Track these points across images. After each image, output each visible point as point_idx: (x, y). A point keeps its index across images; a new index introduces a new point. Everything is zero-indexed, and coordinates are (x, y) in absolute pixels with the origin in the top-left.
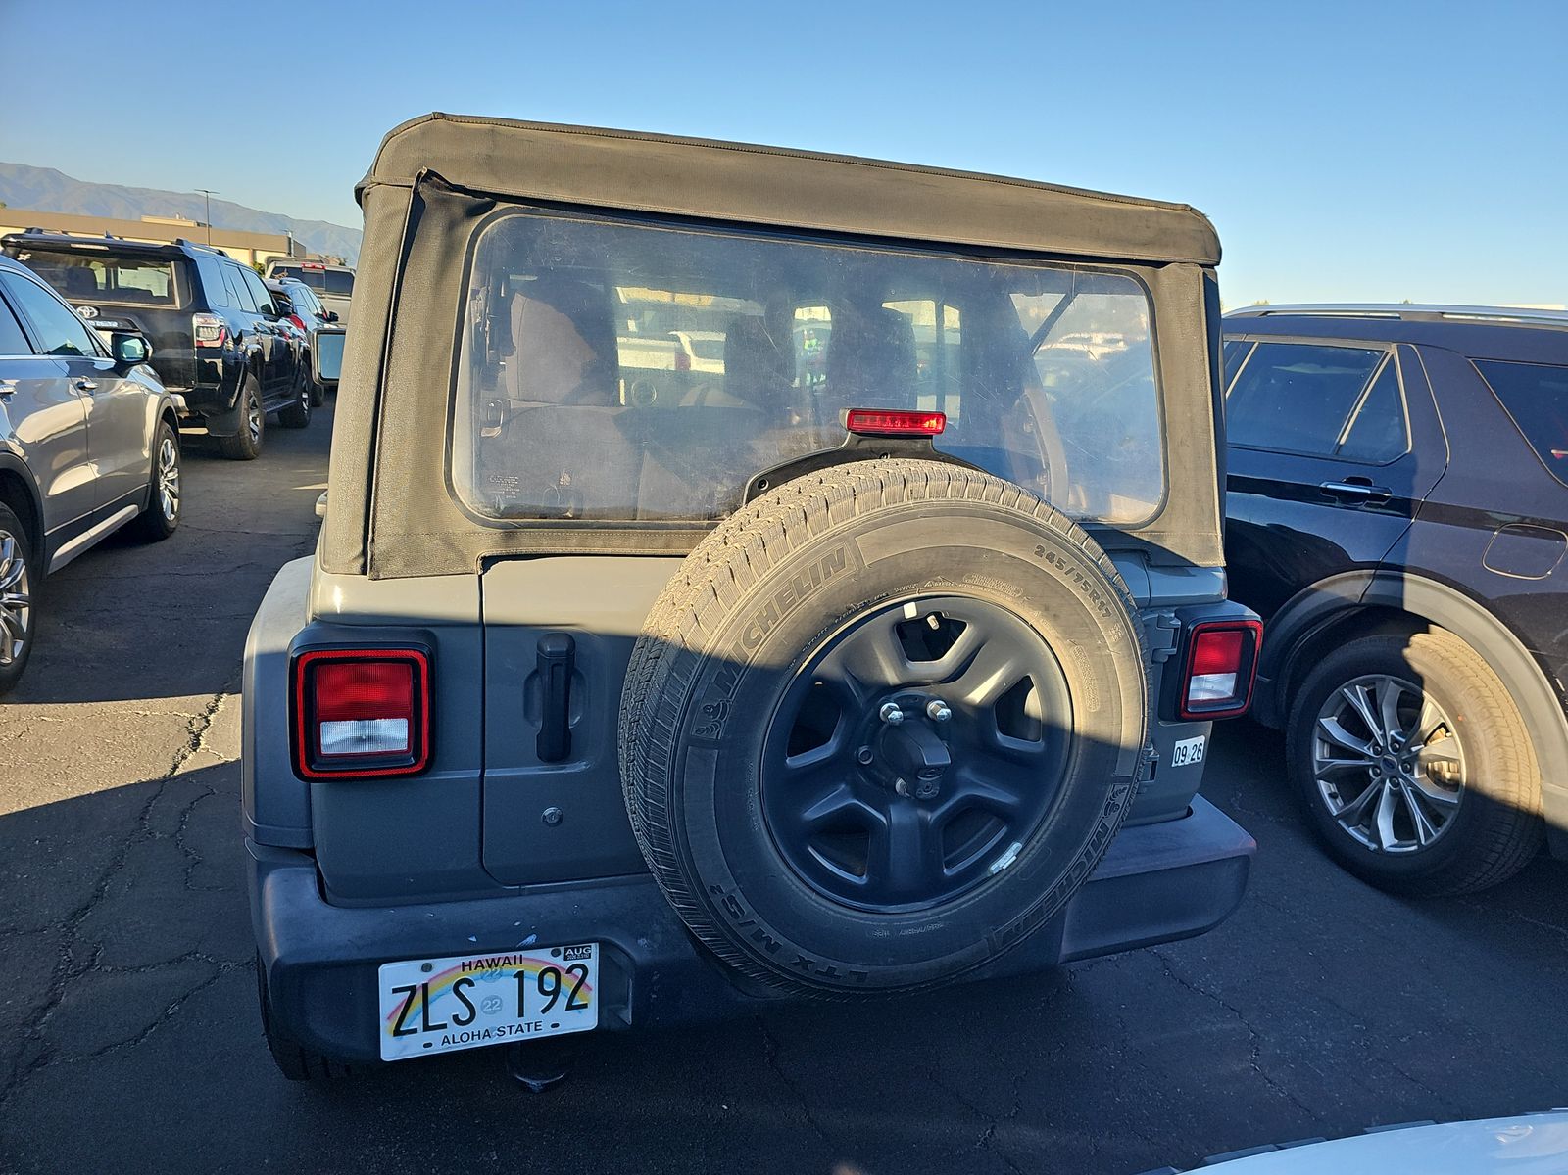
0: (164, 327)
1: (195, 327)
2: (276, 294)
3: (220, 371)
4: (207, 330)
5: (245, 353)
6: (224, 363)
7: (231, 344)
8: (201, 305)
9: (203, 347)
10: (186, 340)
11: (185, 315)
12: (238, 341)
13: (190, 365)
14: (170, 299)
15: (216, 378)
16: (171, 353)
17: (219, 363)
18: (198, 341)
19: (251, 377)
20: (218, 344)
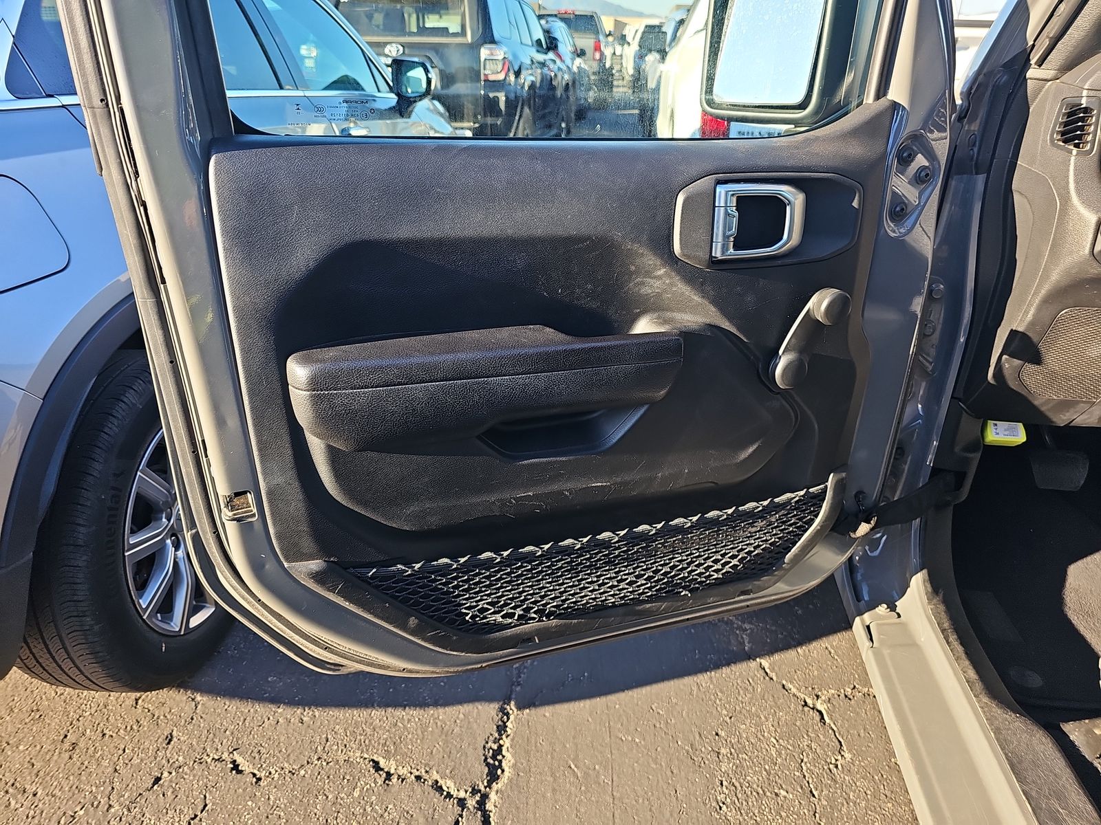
0: (458, 62)
1: (482, 60)
2: (547, 32)
3: (502, 105)
4: (492, 61)
5: (523, 87)
6: (506, 96)
7: (512, 78)
8: (487, 37)
9: (489, 80)
10: (475, 75)
11: (475, 47)
12: (518, 74)
13: (477, 100)
14: (463, 33)
15: (498, 113)
16: (460, 88)
17: (502, 97)
18: (485, 75)
19: (527, 110)
20: (501, 77)
